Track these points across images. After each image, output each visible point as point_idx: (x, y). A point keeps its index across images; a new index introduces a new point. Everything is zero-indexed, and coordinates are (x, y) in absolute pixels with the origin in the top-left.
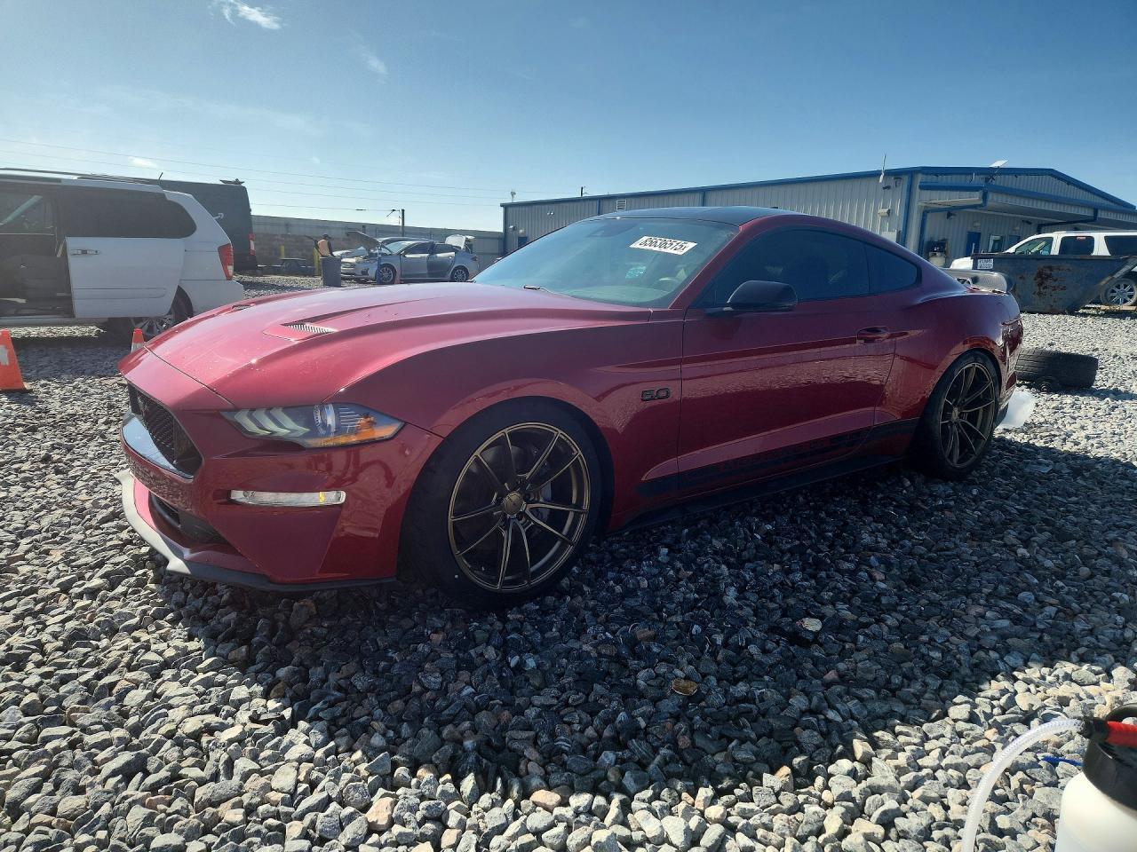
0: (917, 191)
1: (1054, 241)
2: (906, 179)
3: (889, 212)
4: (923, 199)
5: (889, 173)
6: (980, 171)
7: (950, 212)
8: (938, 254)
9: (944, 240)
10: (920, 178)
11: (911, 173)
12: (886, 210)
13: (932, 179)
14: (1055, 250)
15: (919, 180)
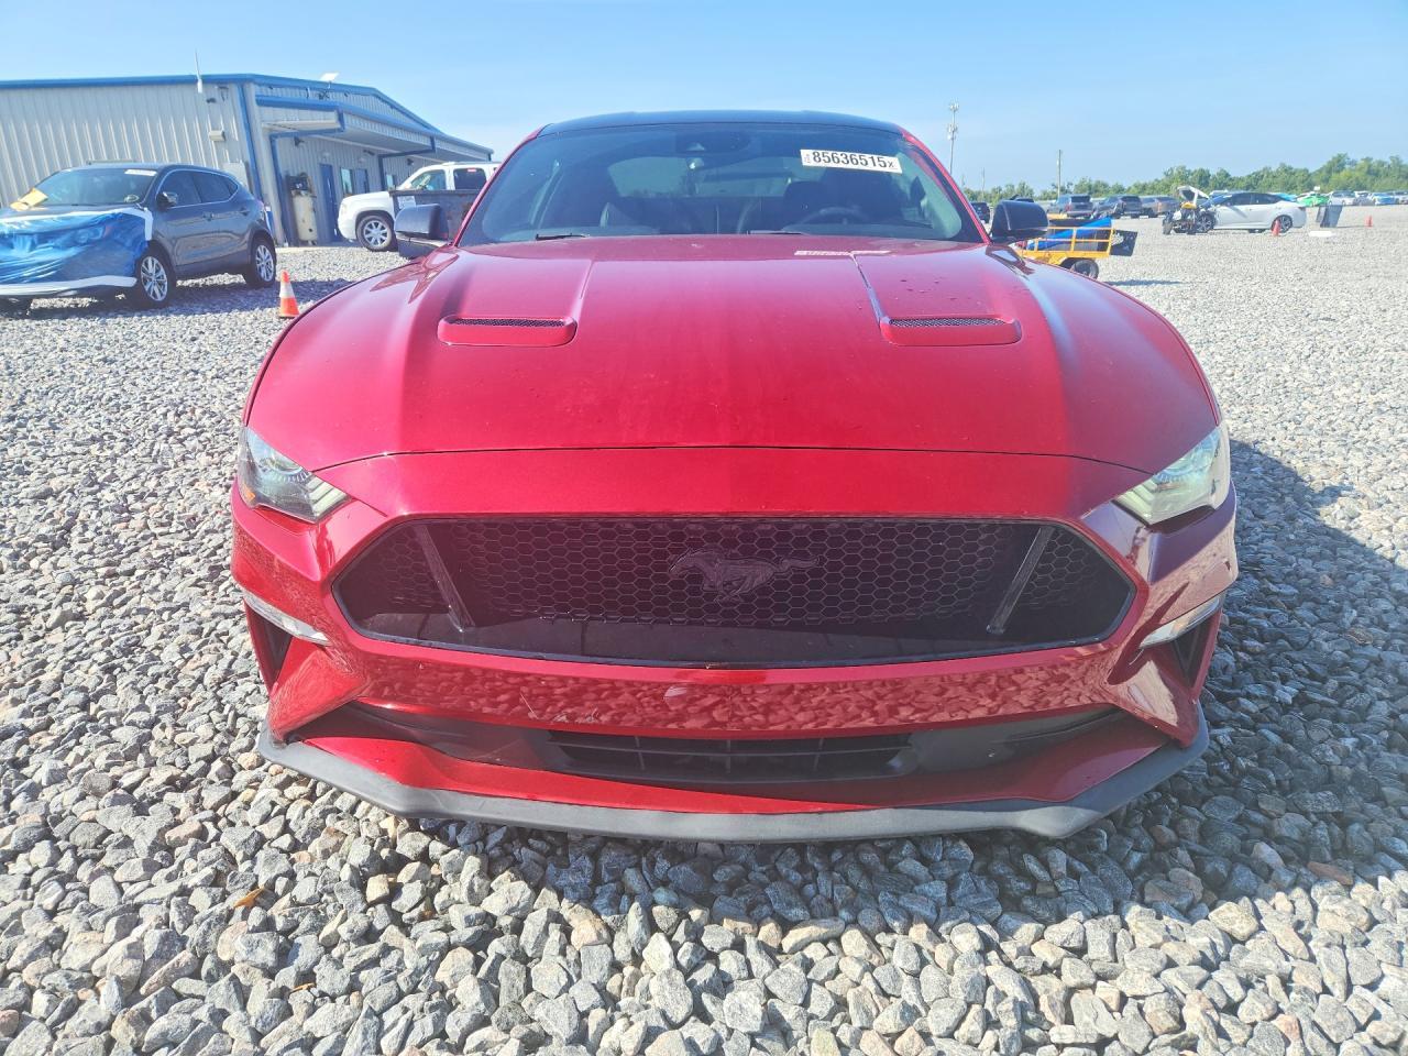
0: (255, 109)
1: (447, 173)
2: (234, 90)
3: (223, 134)
4: (265, 118)
5: (207, 80)
6: (314, 85)
7: (298, 138)
8: (303, 192)
9: (303, 174)
10: (253, 91)
11: (242, 81)
12: (220, 133)
13: (266, 91)
14: (450, 185)
15: (253, 94)
